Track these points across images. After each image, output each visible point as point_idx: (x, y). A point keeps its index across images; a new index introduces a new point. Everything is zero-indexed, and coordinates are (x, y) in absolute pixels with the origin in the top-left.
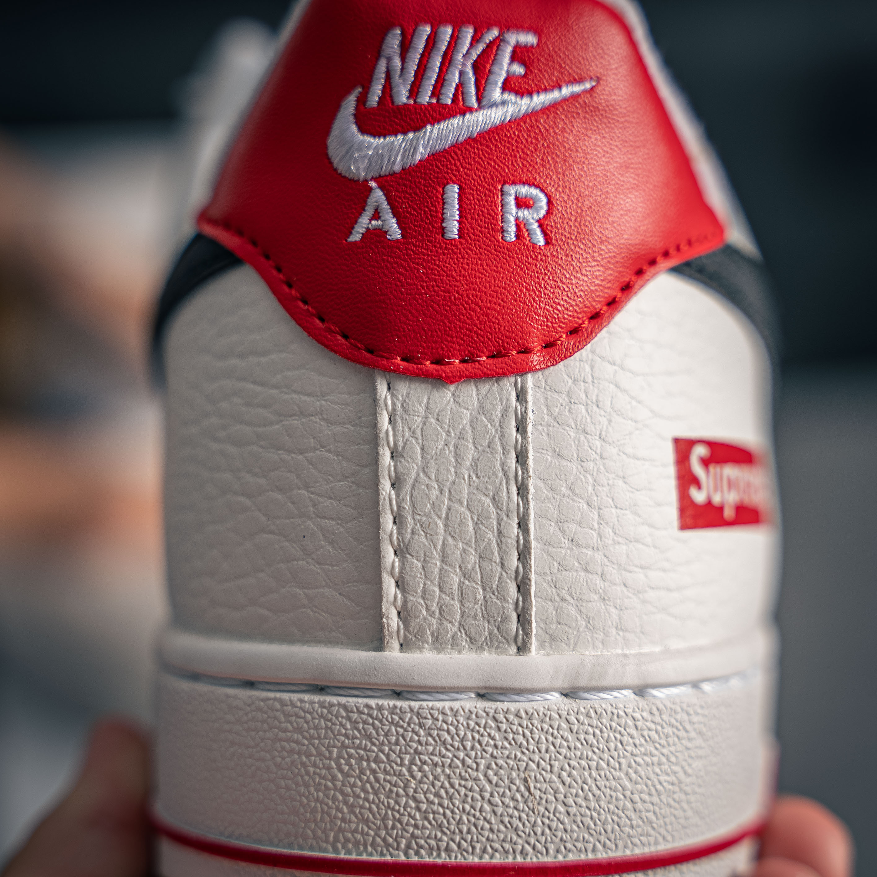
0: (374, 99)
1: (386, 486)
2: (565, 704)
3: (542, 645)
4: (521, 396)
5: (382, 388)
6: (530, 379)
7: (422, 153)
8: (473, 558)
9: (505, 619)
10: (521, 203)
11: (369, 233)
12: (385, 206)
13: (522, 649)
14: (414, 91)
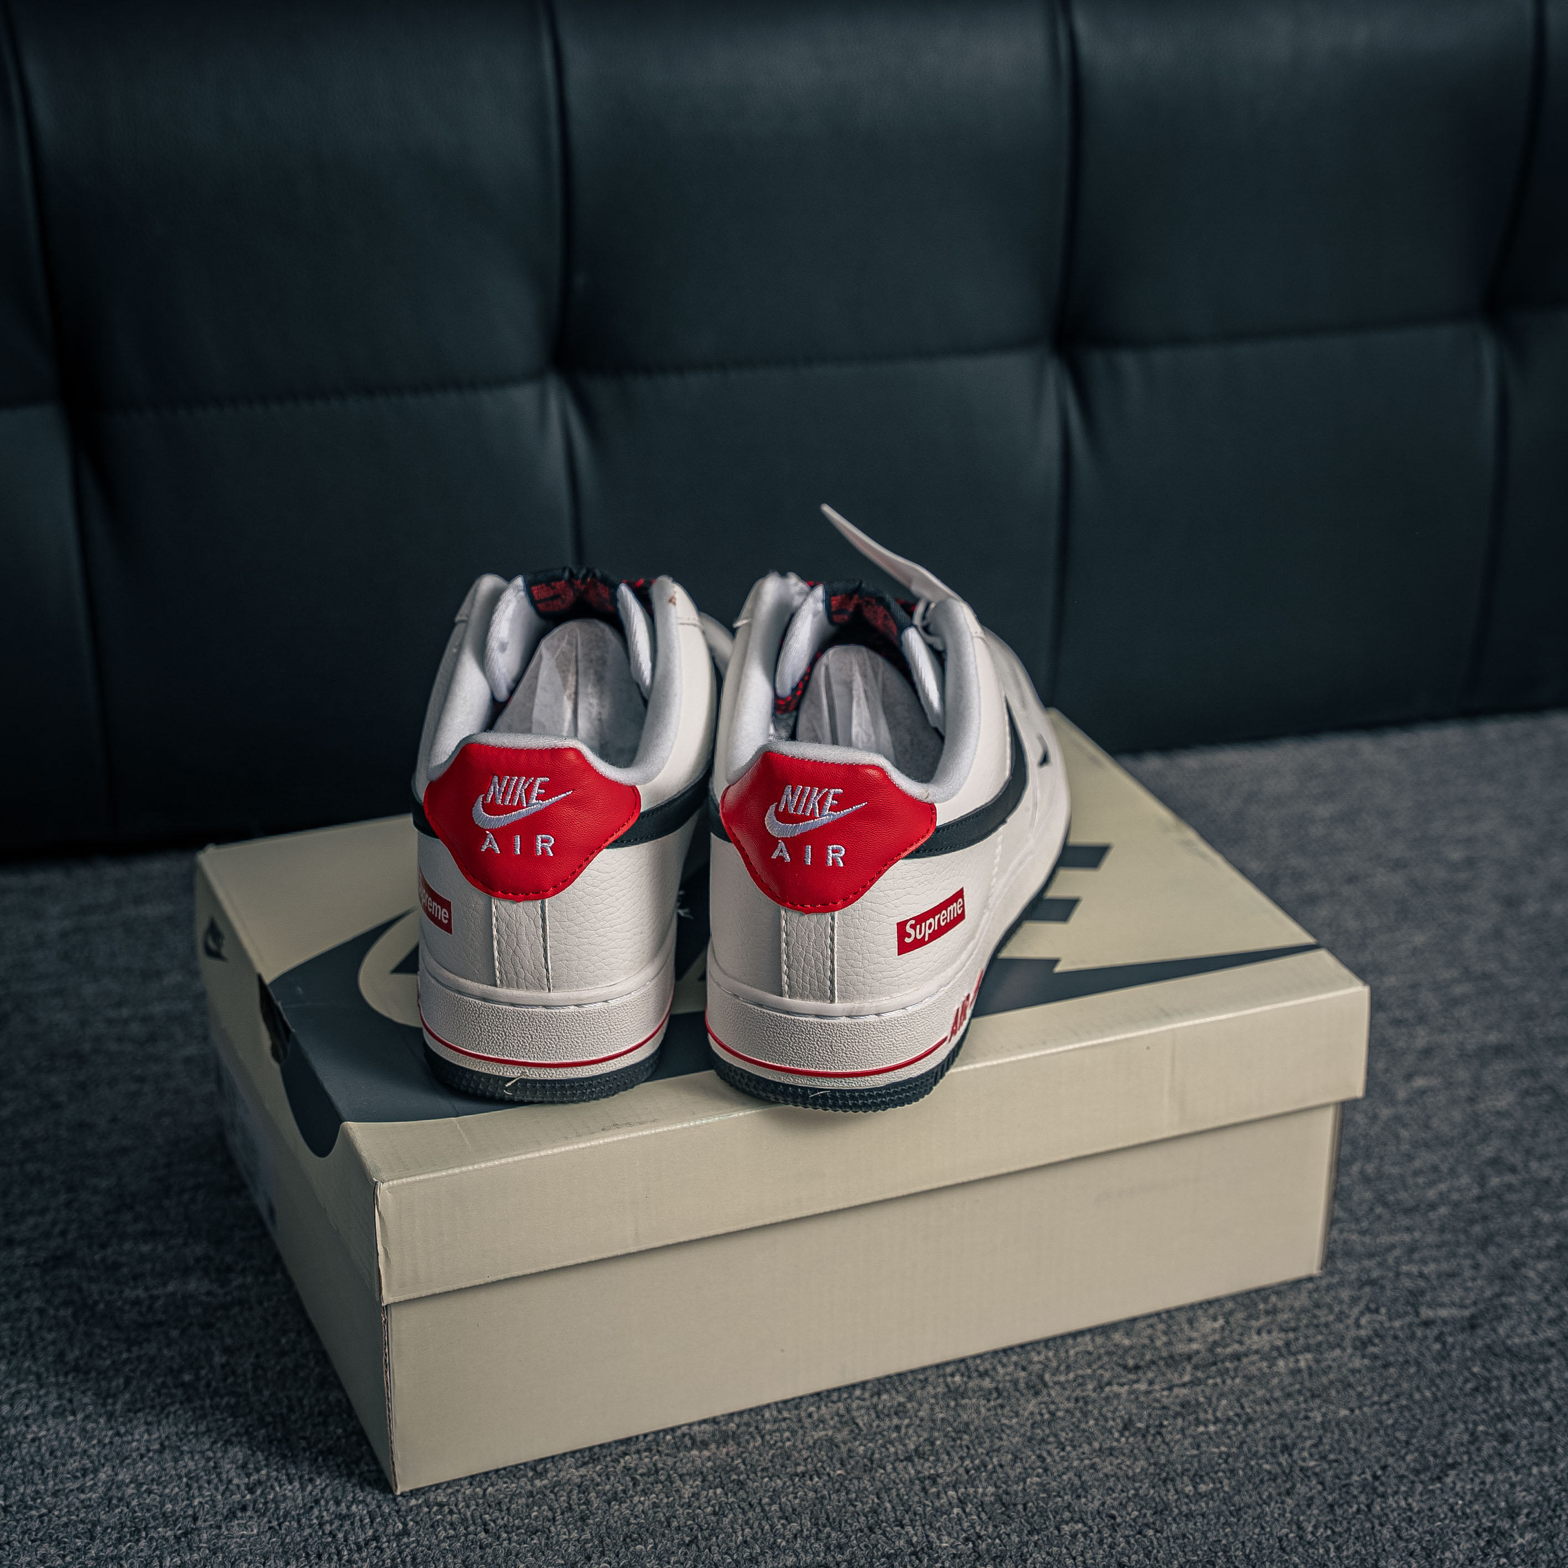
0: (781, 810)
1: (784, 945)
2: (848, 1021)
3: (839, 999)
4: (833, 919)
5: (783, 912)
6: (836, 913)
7: (798, 832)
8: (814, 971)
9: (826, 992)
10: (834, 851)
11: (778, 857)
12: (784, 849)
13: (832, 1001)
14: (796, 810)
